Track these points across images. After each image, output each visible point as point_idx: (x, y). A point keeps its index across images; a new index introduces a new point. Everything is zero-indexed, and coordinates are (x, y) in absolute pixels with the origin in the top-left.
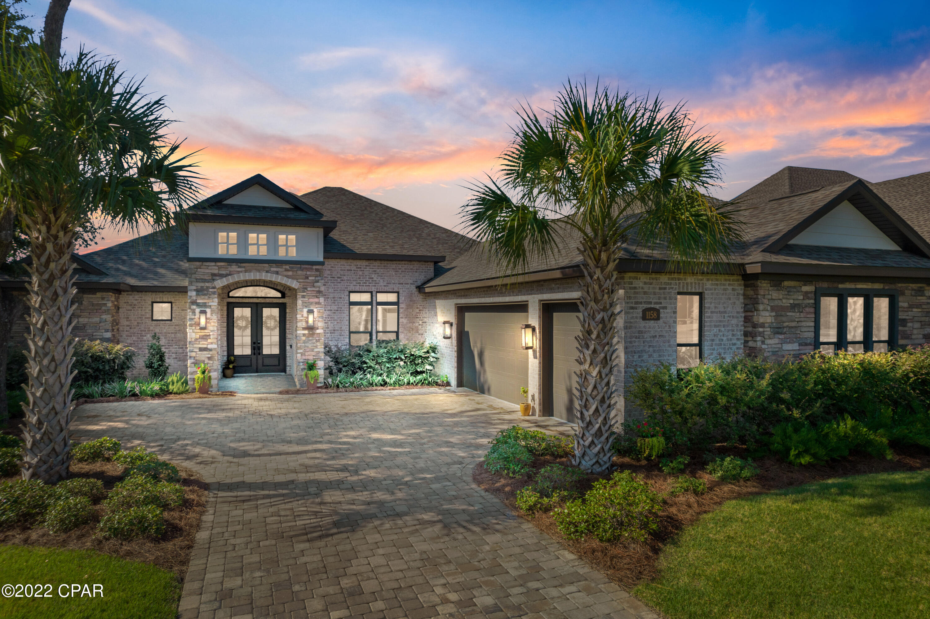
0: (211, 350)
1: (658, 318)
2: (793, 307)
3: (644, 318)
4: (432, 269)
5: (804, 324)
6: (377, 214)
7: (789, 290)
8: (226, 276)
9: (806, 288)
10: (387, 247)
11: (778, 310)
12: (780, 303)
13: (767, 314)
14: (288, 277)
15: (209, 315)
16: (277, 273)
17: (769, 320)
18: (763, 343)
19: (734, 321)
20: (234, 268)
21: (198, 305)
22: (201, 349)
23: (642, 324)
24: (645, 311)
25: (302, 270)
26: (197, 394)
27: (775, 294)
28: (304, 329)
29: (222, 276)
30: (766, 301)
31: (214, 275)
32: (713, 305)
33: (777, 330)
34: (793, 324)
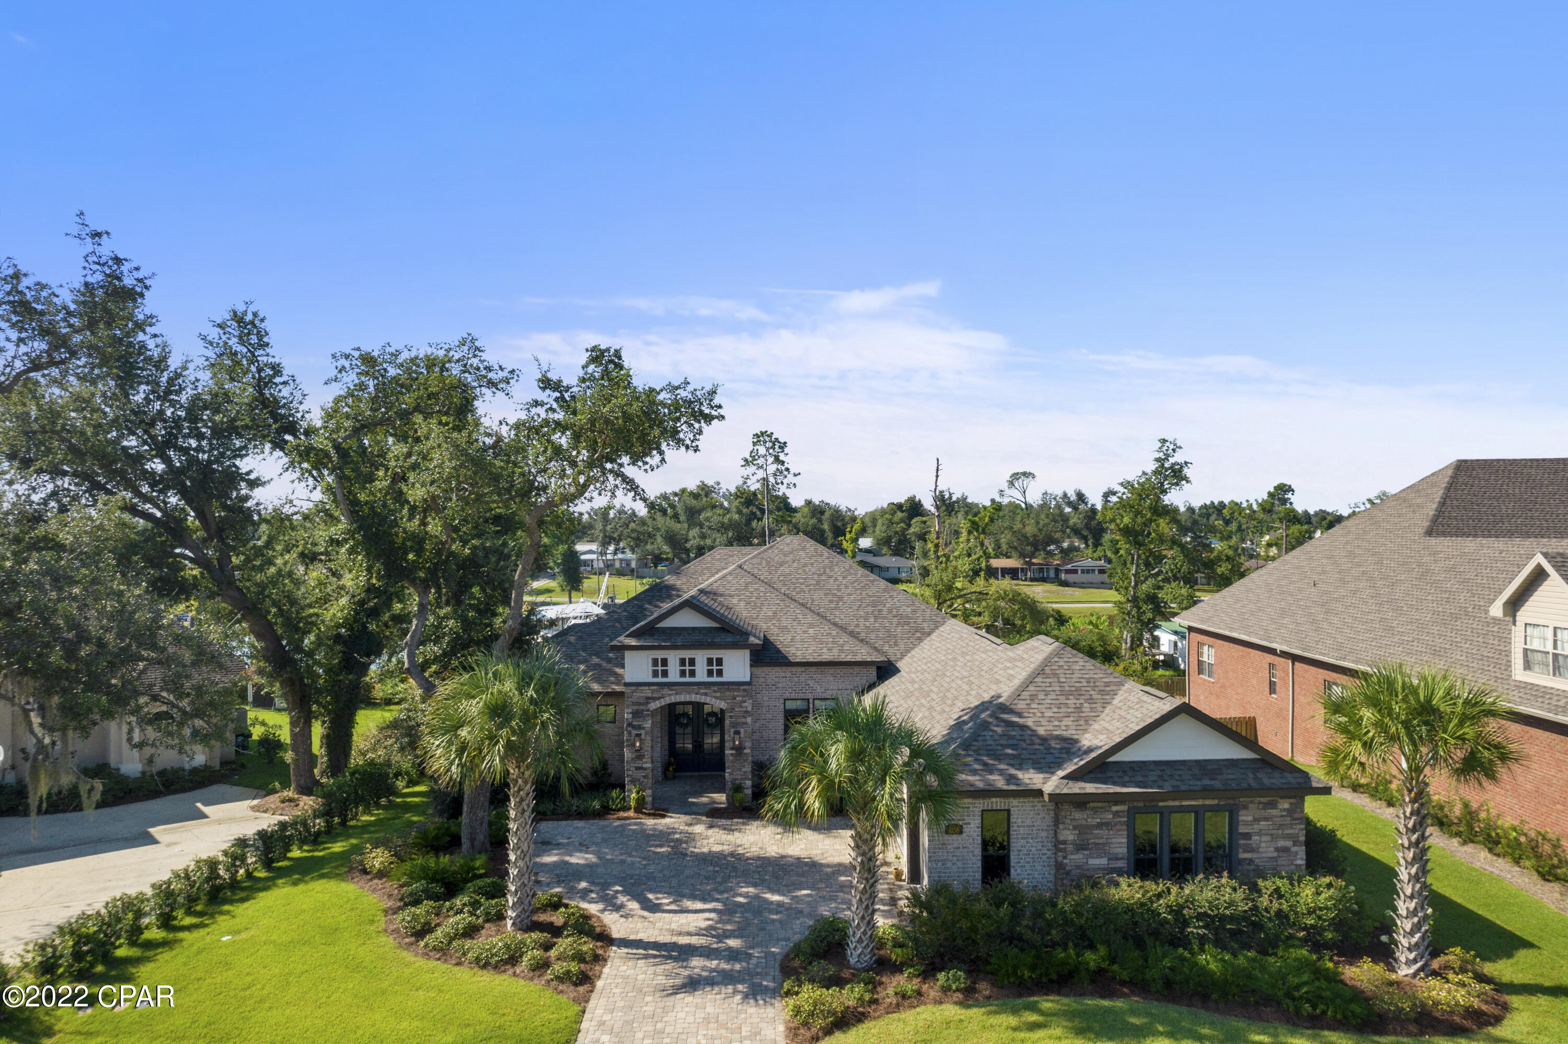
0: (645, 769)
1: (961, 832)
2: (1100, 826)
3: (947, 833)
4: (875, 673)
5: (1114, 841)
6: (836, 580)
7: (1095, 810)
8: (659, 698)
9: (1115, 808)
10: (825, 650)
11: (1082, 829)
12: (1084, 823)
13: (1068, 832)
14: (716, 698)
15: (643, 737)
16: (706, 694)
17: (1071, 838)
18: (1065, 858)
19: (1044, 834)
20: (666, 691)
21: (634, 727)
22: (637, 768)
23: (946, 837)
24: (948, 827)
25: (728, 690)
26: (631, 813)
27: (1078, 815)
28: (732, 749)
29: (655, 699)
30: (1068, 821)
31: (648, 698)
32: (1019, 821)
33: (1081, 847)
34: (1101, 841)
